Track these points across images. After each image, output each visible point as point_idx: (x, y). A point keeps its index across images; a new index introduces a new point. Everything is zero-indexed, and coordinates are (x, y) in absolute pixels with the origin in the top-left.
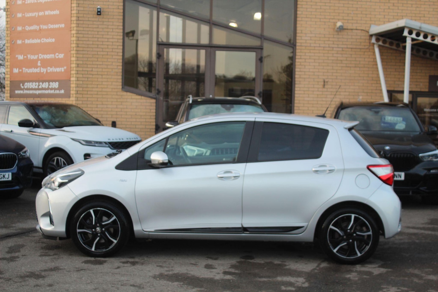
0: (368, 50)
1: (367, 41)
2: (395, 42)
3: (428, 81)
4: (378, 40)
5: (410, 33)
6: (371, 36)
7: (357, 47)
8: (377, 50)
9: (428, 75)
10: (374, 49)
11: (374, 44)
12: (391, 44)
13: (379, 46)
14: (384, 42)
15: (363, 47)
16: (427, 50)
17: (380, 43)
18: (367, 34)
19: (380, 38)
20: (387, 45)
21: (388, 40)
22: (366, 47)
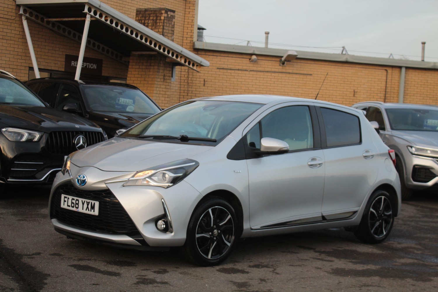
0: (14, 22)
1: (14, 11)
2: (40, 16)
3: (64, 60)
4: (25, 11)
5: (90, 10)
6: (19, 6)
7: (5, 16)
8: (25, 23)
9: (64, 54)
10: (22, 21)
11: (21, 15)
12: (37, 17)
13: (27, 19)
14: (31, 14)
15: (10, 17)
16: (66, 28)
17: (27, 15)
18: (14, 4)
19: (27, 9)
20: (33, 18)
21: (35, 13)
22: (13, 18)
